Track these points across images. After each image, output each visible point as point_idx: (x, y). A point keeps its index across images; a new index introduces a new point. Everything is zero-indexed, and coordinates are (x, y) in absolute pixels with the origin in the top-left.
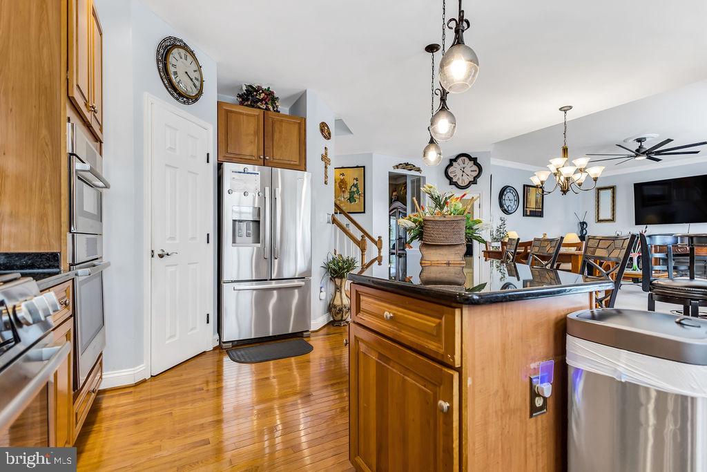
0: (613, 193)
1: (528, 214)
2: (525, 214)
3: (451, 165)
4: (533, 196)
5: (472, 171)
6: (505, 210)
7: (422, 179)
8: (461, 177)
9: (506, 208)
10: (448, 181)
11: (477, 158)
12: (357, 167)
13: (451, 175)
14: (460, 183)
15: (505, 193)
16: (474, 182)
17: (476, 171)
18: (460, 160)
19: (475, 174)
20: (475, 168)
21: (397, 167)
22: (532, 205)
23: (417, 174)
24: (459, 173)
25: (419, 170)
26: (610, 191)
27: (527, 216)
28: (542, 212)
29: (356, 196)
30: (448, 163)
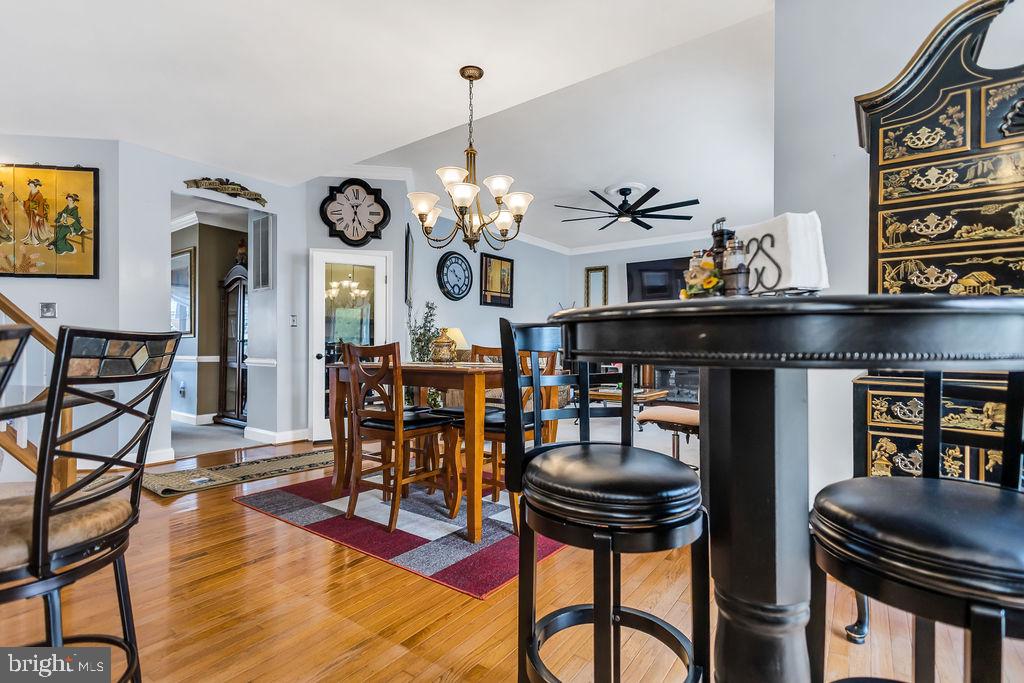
0: (605, 276)
1: (489, 301)
2: (483, 302)
3: (331, 198)
4: (496, 273)
5: (371, 213)
6: (448, 292)
7: (271, 218)
8: (351, 223)
9: (450, 288)
10: (326, 229)
11: (380, 190)
12: (78, 168)
13: (333, 218)
14: (349, 234)
15: (448, 263)
16: (376, 234)
17: (378, 214)
18: (350, 191)
19: (377, 219)
20: (377, 208)
21: (196, 183)
22: (495, 287)
23: (254, 206)
24: (348, 214)
25: (257, 198)
26: (601, 273)
27: (486, 304)
28: (511, 299)
29: (72, 236)
30: (326, 194)
